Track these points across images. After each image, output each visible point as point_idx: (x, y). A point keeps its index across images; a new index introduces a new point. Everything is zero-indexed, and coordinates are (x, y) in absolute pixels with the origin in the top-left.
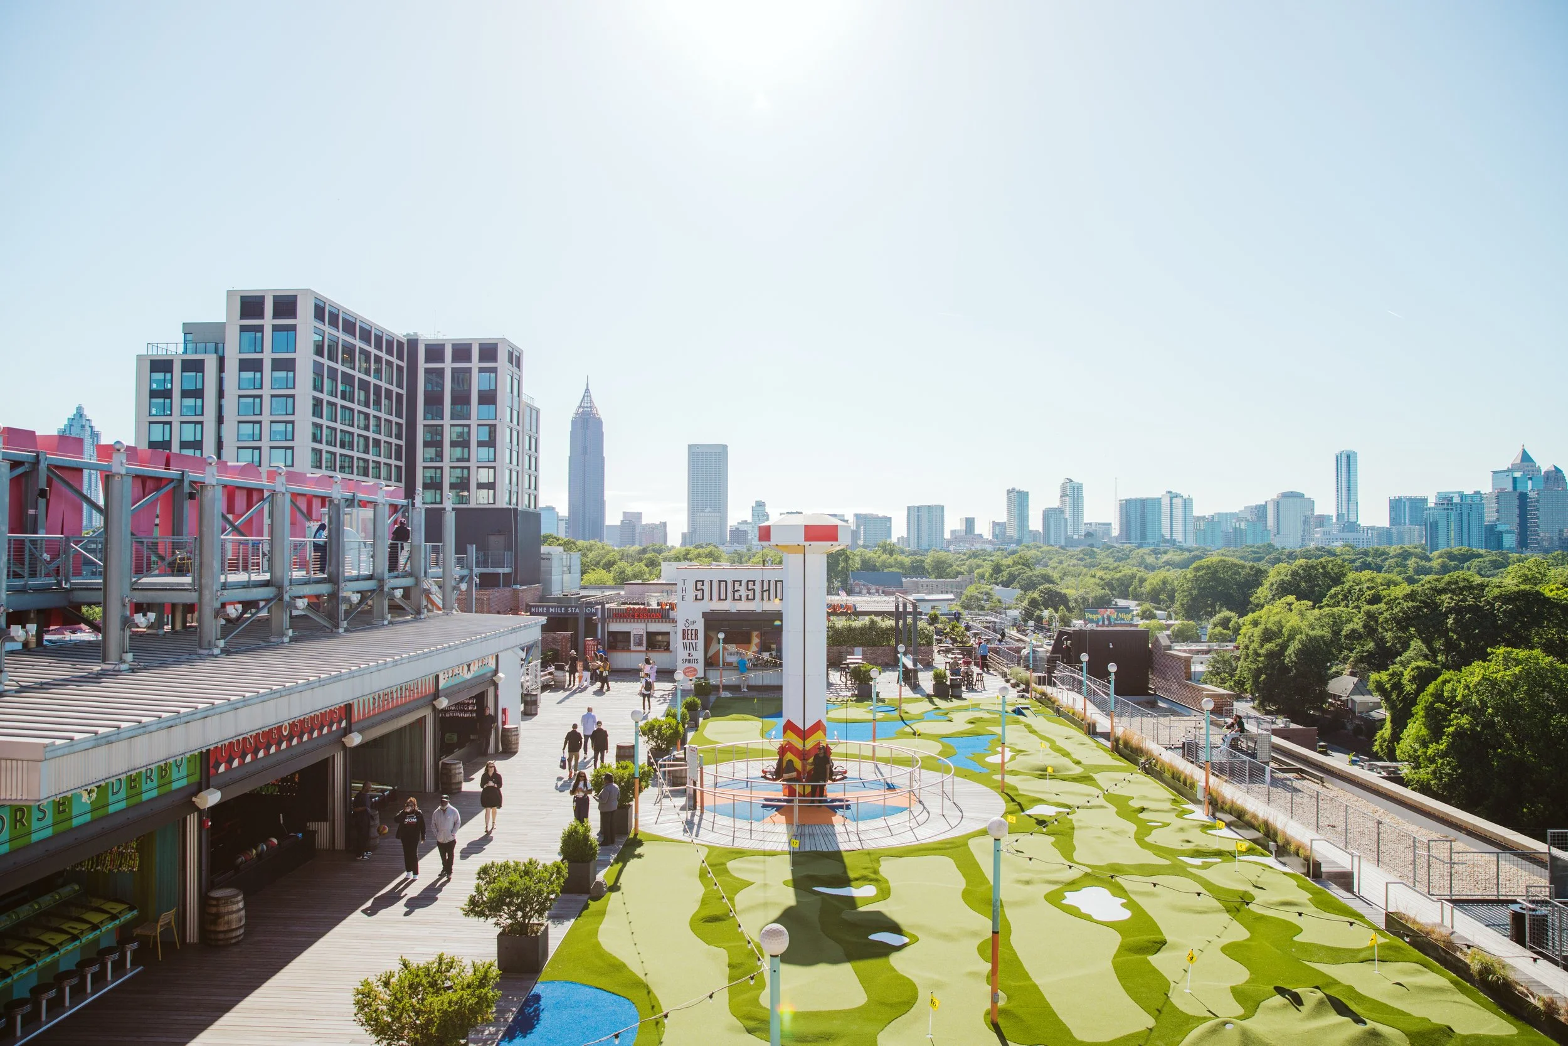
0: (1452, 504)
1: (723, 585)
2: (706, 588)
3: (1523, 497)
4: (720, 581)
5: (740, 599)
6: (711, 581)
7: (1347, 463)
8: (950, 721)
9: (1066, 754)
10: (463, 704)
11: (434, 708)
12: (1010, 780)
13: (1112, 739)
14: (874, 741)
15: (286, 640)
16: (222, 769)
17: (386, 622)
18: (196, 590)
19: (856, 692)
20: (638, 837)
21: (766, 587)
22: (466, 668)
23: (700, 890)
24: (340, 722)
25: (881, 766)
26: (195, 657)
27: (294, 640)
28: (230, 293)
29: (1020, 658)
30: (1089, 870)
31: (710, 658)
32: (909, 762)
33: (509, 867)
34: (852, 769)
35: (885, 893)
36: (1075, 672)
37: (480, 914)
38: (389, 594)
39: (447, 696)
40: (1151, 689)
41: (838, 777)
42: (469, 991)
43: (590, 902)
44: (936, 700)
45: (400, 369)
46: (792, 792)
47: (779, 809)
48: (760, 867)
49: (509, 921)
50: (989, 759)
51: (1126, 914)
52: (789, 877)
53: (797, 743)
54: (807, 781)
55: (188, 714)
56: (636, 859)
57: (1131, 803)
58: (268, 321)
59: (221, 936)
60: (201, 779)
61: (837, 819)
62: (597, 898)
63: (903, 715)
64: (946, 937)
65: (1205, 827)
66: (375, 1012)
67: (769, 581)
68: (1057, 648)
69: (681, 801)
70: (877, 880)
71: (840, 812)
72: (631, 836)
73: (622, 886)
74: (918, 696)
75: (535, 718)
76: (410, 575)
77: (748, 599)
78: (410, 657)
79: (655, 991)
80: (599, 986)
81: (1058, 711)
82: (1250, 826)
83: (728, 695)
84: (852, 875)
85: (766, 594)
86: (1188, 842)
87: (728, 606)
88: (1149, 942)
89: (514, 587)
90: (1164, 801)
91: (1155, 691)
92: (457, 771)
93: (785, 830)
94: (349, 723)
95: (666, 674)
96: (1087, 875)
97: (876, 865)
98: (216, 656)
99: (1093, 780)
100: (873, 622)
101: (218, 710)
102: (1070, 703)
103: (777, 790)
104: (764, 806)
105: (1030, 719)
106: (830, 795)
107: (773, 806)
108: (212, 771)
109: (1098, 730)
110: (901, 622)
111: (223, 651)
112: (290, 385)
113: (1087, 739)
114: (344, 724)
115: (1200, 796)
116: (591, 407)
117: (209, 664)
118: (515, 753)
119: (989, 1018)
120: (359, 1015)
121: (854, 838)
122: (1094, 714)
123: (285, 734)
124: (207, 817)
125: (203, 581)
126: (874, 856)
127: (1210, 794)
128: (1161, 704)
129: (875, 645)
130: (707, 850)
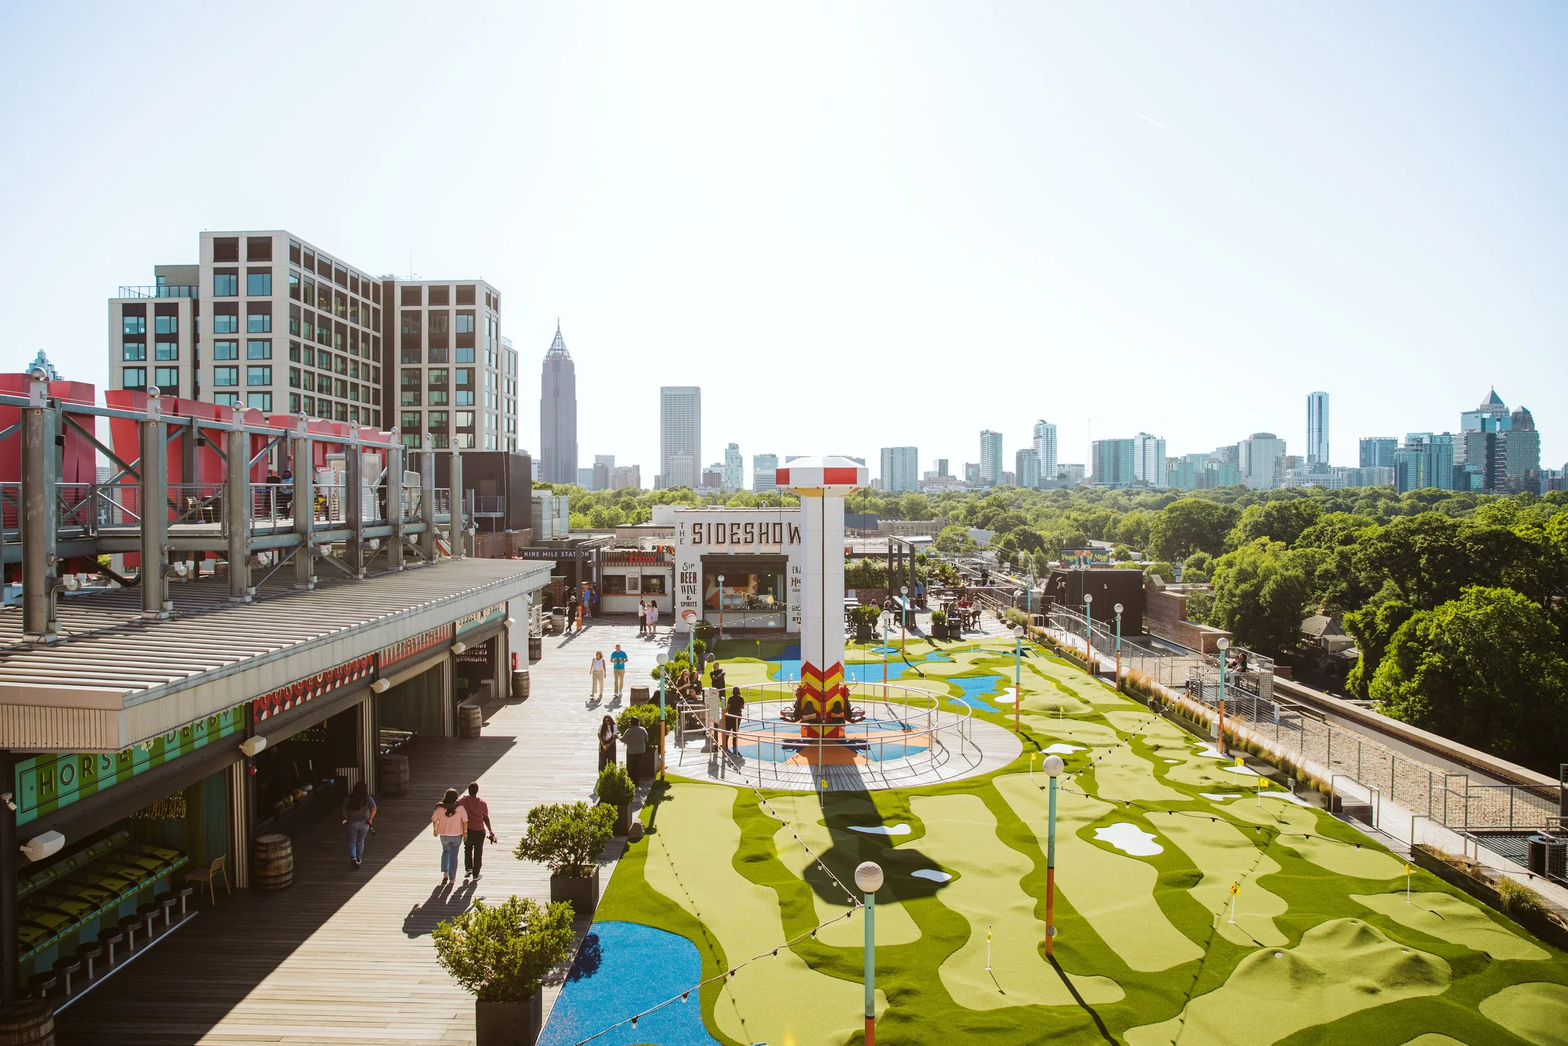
0: (1421, 445)
1: (721, 528)
2: (704, 531)
3: (1491, 438)
4: (718, 524)
5: (739, 542)
6: (709, 524)
7: (1318, 405)
8: (954, 662)
9: (1073, 694)
10: (474, 649)
11: (452, 653)
12: (1023, 720)
13: (1117, 679)
14: (885, 682)
15: (311, 586)
16: (264, 716)
17: (401, 568)
18: (226, 538)
19: (855, 634)
20: (665, 779)
21: (764, 530)
22: (479, 614)
23: (736, 832)
24: (368, 670)
25: (895, 707)
26: (228, 605)
27: (318, 586)
28: (203, 235)
29: (1014, 599)
30: (1116, 807)
31: (709, 600)
32: (927, 703)
33: (559, 811)
34: (869, 709)
35: (919, 831)
36: (1071, 613)
37: (534, 857)
38: (403, 539)
39: (463, 641)
40: (1145, 629)
41: (857, 718)
42: (549, 932)
43: (629, 843)
44: (935, 641)
45: (376, 311)
46: (811, 732)
47: (799, 750)
48: (790, 807)
49: (561, 863)
50: (999, 699)
51: (1158, 849)
52: (821, 817)
53: (816, 684)
54: (827, 723)
55: (245, 662)
56: (666, 802)
57: (1145, 741)
58: (243, 263)
59: (271, 881)
60: (246, 726)
61: (859, 759)
62: (636, 840)
63: (906, 656)
64: (987, 873)
65: (1220, 764)
66: (457, 953)
67: (768, 524)
68: (1050, 588)
69: (701, 743)
70: (908, 819)
71: (861, 753)
72: (658, 778)
73: (658, 828)
74: (917, 637)
75: (539, 663)
76: (422, 520)
77: (746, 542)
78: (438, 603)
79: (713, 929)
80: (654, 925)
81: (1059, 652)
82: (1266, 762)
83: (728, 637)
84: (883, 814)
85: (764, 537)
86: (1207, 778)
87: (727, 549)
88: (1187, 875)
89: (507, 531)
90: (1176, 739)
91: (1148, 632)
92: (476, 716)
93: (809, 771)
94: (377, 670)
95: (667, 618)
96: (1114, 812)
97: (906, 805)
98: (248, 604)
99: (1104, 719)
100: (866, 564)
101: (272, 658)
102: (1070, 642)
103: (795, 731)
104: (785, 747)
105: (1032, 659)
106: (849, 736)
107: (794, 748)
108: (256, 718)
109: (1102, 670)
110: (895, 564)
111: (255, 599)
112: (267, 328)
113: (1091, 679)
114: (371, 670)
115: (1214, 734)
116: (562, 350)
117: (243, 612)
118: (527, 697)
119: (1044, 950)
120: (442, 957)
121: (878, 778)
122: (1096, 655)
123: (320, 681)
124: (253, 764)
125: (233, 529)
126: (903, 795)
127: (1224, 732)
128: (1154, 644)
129: (869, 587)
130: (736, 791)
